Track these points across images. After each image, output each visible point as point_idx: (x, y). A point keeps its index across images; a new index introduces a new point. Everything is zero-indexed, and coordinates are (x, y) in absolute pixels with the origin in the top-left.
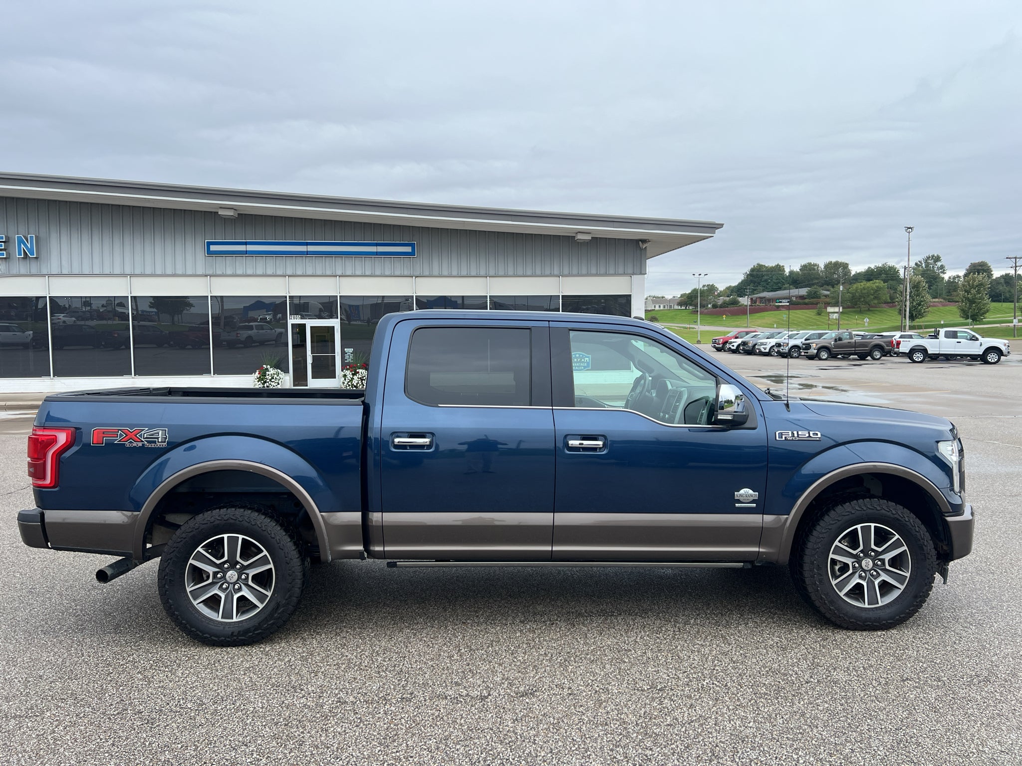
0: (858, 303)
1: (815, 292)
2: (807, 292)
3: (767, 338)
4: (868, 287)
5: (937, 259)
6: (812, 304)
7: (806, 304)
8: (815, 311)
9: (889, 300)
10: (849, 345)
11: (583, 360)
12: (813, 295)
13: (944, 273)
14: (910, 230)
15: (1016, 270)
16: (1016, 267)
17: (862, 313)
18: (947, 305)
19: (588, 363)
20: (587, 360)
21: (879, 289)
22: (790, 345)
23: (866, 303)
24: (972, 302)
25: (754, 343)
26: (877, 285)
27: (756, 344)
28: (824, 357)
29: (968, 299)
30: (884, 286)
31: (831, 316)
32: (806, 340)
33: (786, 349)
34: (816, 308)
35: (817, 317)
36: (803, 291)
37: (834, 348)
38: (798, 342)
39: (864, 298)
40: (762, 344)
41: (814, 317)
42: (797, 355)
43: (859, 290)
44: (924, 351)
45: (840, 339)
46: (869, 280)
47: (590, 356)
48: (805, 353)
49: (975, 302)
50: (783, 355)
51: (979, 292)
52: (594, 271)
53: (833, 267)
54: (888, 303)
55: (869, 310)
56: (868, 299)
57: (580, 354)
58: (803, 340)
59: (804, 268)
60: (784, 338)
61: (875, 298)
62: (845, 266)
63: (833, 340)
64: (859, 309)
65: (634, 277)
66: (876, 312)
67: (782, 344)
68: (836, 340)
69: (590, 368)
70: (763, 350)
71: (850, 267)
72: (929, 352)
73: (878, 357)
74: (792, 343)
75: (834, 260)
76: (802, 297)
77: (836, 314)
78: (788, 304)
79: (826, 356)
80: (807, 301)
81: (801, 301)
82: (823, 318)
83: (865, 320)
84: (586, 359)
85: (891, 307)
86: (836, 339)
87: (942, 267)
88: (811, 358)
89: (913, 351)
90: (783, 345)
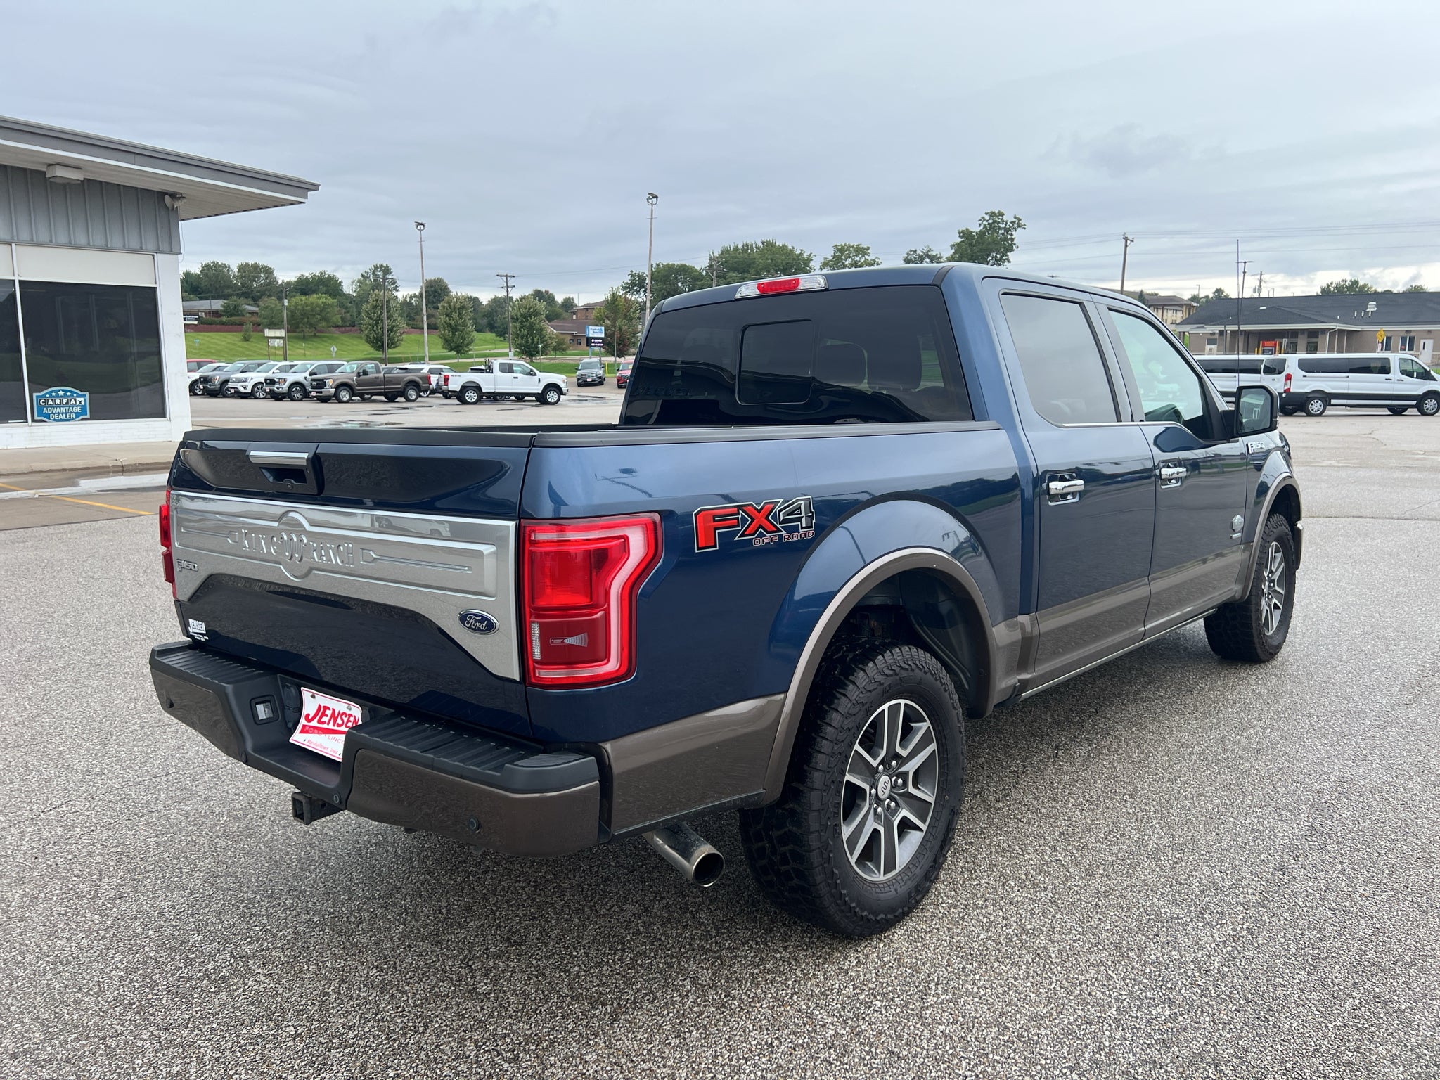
0: (301, 325)
1: (235, 307)
2: (222, 306)
3: (242, 372)
4: (312, 303)
5: (387, 270)
6: (233, 324)
7: (223, 323)
8: (240, 335)
9: (340, 323)
10: (375, 382)
11: (73, 402)
12: (232, 311)
13: (396, 289)
14: (422, 226)
15: (507, 291)
16: (507, 287)
17: (307, 340)
18: (411, 333)
19: (83, 408)
20: (80, 402)
21: (325, 307)
22: (288, 383)
23: (311, 325)
24: (454, 329)
25: (223, 378)
26: (324, 300)
27: (227, 381)
28: (345, 399)
29: (450, 325)
30: (333, 303)
31: (271, 342)
32: (311, 374)
33: (285, 388)
34: (241, 331)
35: (245, 344)
36: (218, 305)
37: (357, 386)
38: (300, 377)
39: (308, 318)
40: (239, 380)
41: (240, 344)
42: (300, 397)
43: (299, 307)
44: (477, 388)
45: (365, 373)
46: (304, 293)
47: (87, 394)
48: (317, 392)
49: (458, 330)
50: (277, 397)
51: (460, 316)
52: (99, 241)
53: (251, 271)
54: (339, 326)
55: (315, 336)
56: (313, 320)
57: (66, 391)
58: (307, 374)
59: (206, 269)
60: (272, 371)
61: (323, 319)
62: (268, 271)
63: (355, 374)
64: (302, 334)
65: (159, 257)
66: (325, 339)
67: (277, 380)
68: (359, 375)
69: (88, 416)
70: (242, 390)
71: (275, 273)
72: (484, 391)
73: (414, 397)
74: (291, 378)
75: (251, 262)
76: (216, 313)
77: (278, 340)
78: (196, 323)
79: (348, 397)
80: (225, 319)
81: (216, 319)
82: (255, 345)
83: (332, 349)
84: (78, 399)
85: (343, 333)
86: (359, 373)
87: (394, 282)
88: (324, 400)
89: (465, 389)
90: (279, 382)
